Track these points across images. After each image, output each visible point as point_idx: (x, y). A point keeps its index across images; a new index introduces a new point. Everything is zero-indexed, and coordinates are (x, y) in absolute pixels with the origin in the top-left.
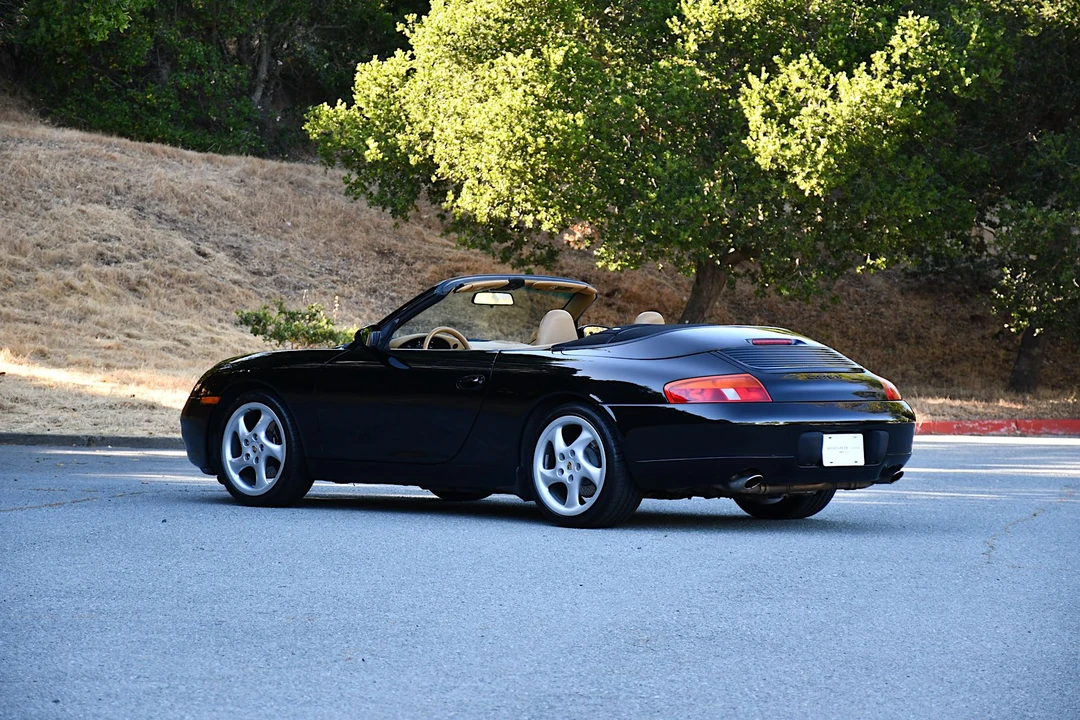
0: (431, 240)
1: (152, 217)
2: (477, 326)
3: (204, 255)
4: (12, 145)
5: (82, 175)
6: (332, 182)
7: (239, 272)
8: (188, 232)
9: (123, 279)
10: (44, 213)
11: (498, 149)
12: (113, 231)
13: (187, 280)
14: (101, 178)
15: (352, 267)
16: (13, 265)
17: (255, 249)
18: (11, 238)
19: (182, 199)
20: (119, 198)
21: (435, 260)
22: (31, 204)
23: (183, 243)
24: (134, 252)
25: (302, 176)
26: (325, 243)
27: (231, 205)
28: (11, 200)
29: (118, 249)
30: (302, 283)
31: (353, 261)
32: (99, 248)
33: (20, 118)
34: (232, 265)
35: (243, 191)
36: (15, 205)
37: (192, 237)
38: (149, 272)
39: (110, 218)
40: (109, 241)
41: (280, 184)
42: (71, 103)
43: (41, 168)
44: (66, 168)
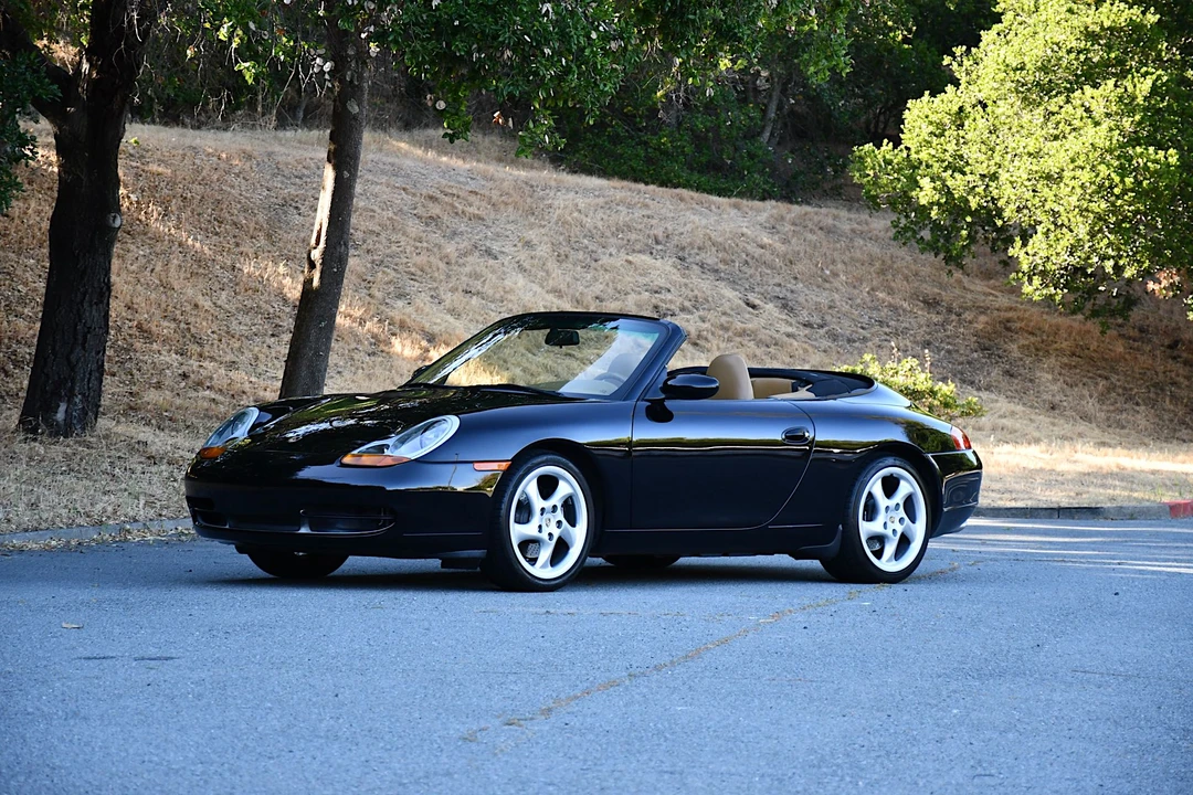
0: (972, 288)
1: (695, 267)
2: (1039, 378)
3: (754, 307)
4: (552, 194)
5: (621, 224)
6: (860, 228)
7: (791, 325)
8: (733, 283)
10: (593, 264)
11: (1079, 191)
12: (661, 282)
13: (743, 333)
14: (640, 227)
15: (901, 319)
17: (801, 299)
18: (571, 291)
19: (720, 247)
20: (659, 247)
21: (983, 310)
22: (581, 255)
23: (730, 294)
24: (687, 304)
25: (830, 221)
26: (868, 293)
27: (768, 253)
28: (562, 252)
29: (671, 301)
30: (855, 336)
31: (901, 312)
32: (653, 301)
33: (535, 165)
34: (784, 317)
35: (776, 238)
36: (566, 256)
37: (738, 287)
38: (706, 325)
39: (656, 269)
40: (660, 293)
41: (811, 230)
42: (583, 148)
43: (583, 217)
44: (605, 217)
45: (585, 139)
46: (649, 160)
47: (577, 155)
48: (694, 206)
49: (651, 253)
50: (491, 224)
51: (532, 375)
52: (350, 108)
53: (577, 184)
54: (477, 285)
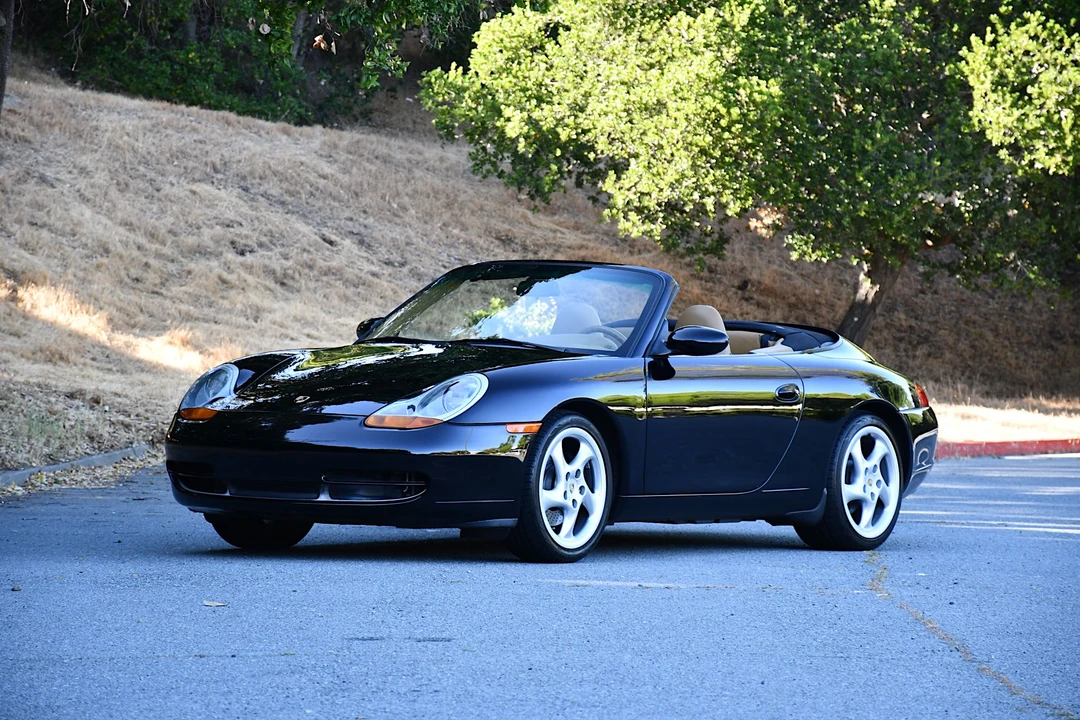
0: (538, 224)
1: (261, 199)
3: (331, 243)
4: (94, 115)
5: (174, 149)
6: (414, 157)
7: (373, 263)
8: (303, 216)
9: (270, 272)
10: (156, 194)
12: (230, 215)
13: (328, 272)
14: (194, 153)
16: (159, 256)
17: (376, 234)
18: (143, 224)
19: (283, 178)
20: (220, 176)
22: (140, 184)
23: (305, 230)
24: (264, 239)
25: (383, 150)
26: (441, 228)
27: (331, 184)
28: (120, 180)
29: (247, 237)
31: (479, 249)
32: (229, 236)
34: (365, 255)
35: (335, 166)
37: (310, 221)
38: (290, 263)
39: (221, 200)
40: (233, 227)
41: (368, 160)
42: (101, 63)
43: (132, 141)
44: (156, 141)
45: (103, 52)
46: (174, 78)
47: (94, 70)
48: (243, 131)
49: (213, 183)
50: (38, 147)
51: (128, 315)
53: (118, 104)
54: (41, 216)
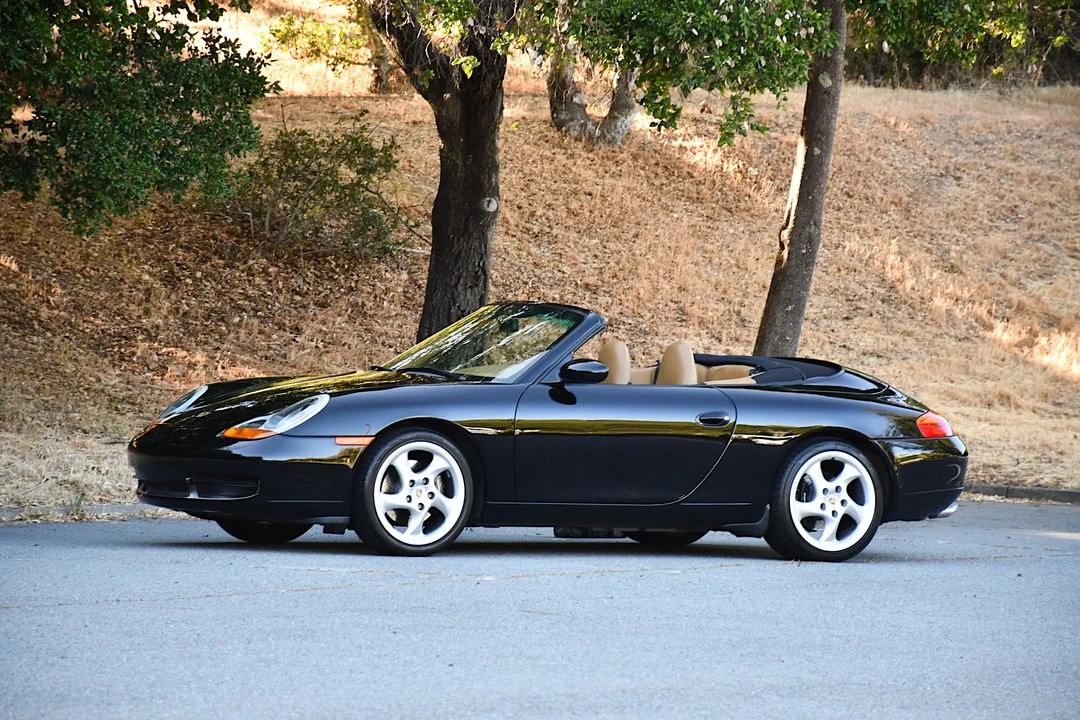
52: (821, 81)
